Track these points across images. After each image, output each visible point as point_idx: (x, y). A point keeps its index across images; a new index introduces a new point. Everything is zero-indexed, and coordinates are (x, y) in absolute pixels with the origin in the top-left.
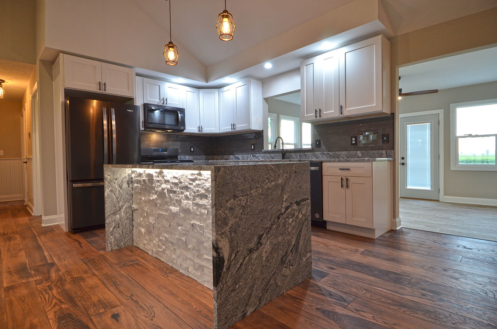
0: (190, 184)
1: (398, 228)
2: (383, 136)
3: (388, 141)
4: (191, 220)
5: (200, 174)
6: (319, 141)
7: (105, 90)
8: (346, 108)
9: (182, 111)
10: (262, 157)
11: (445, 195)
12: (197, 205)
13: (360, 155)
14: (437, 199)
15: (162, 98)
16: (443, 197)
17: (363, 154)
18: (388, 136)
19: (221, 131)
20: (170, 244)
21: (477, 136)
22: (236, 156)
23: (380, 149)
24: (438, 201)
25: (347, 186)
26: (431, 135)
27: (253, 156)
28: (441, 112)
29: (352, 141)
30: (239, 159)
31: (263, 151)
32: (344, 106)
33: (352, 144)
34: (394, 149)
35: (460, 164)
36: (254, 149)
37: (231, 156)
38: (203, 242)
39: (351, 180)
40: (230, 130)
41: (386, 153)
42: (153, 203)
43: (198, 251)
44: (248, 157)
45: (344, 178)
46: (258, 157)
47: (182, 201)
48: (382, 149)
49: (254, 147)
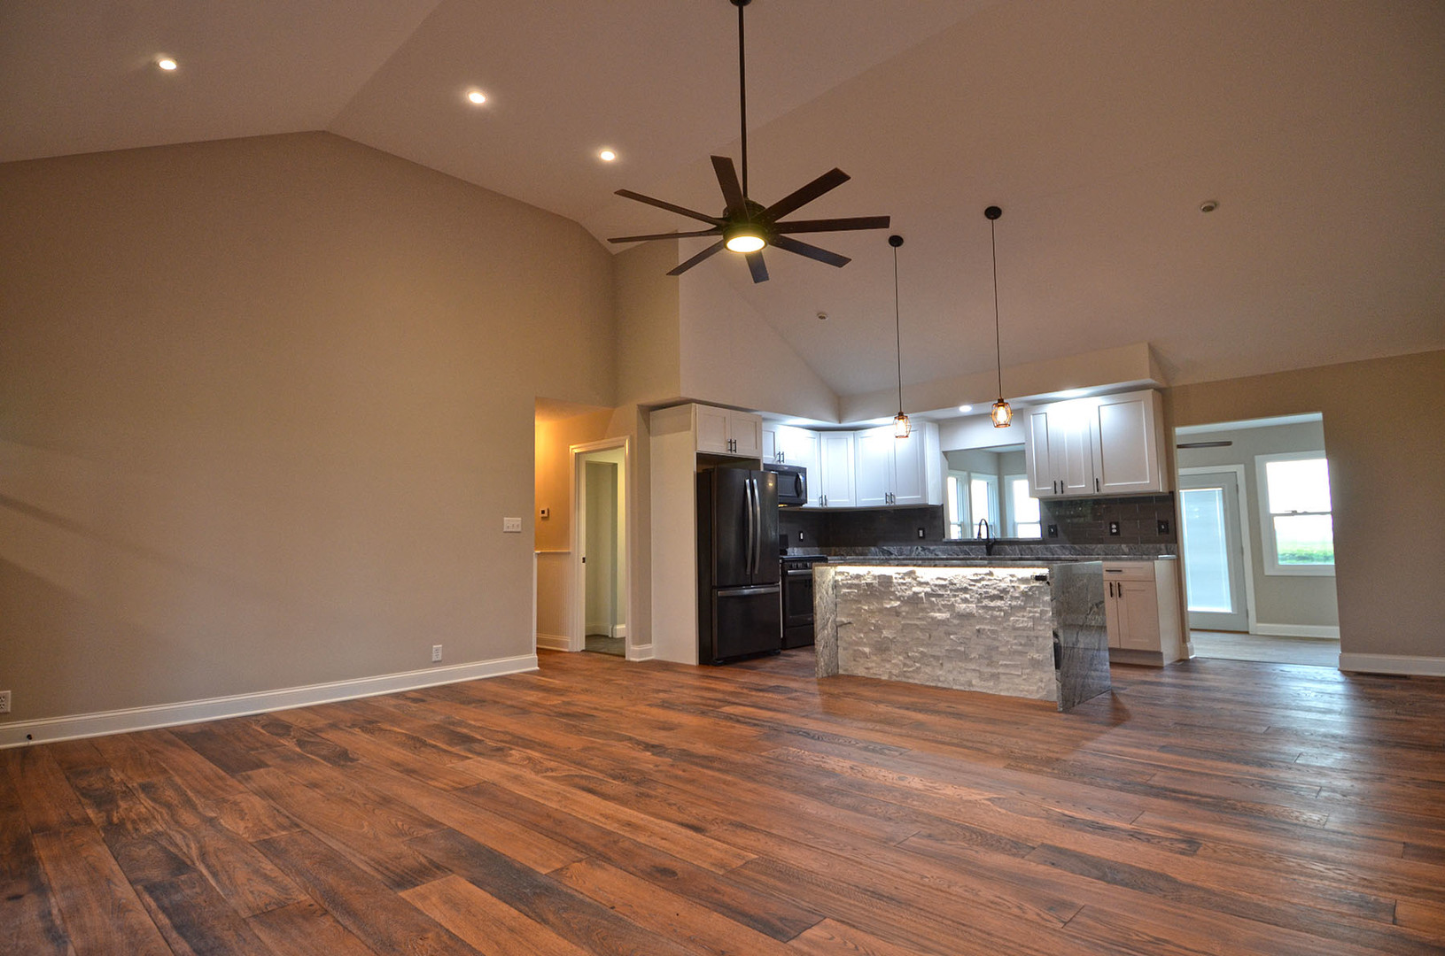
0: (970, 585)
1: (1191, 657)
2: (1160, 523)
3: (1167, 531)
4: (975, 626)
5: (991, 574)
6: (1055, 527)
7: (735, 451)
8: (1104, 483)
9: (804, 471)
10: (944, 552)
11: (1259, 621)
12: (985, 607)
13: (1126, 550)
14: (1246, 630)
15: (777, 452)
16: (1254, 626)
17: (1130, 549)
18: (1166, 524)
19: (860, 505)
20: (931, 659)
21: (1305, 513)
22: (885, 548)
23: (1155, 542)
24: (1247, 633)
25: (1120, 595)
26: (1225, 510)
27: (924, 549)
28: (1239, 469)
29: (1111, 529)
30: (892, 554)
31: (945, 540)
32: (1100, 481)
33: (1112, 534)
34: (1176, 542)
35: (1281, 563)
36: (924, 537)
37: (873, 549)
38: (998, 647)
39: (1125, 586)
40: (884, 504)
41: (1167, 549)
42: (896, 612)
43: (990, 658)
44: (911, 551)
45: (1113, 583)
46: (934, 550)
47: (957, 605)
48: (1160, 542)
49: (923, 534)
